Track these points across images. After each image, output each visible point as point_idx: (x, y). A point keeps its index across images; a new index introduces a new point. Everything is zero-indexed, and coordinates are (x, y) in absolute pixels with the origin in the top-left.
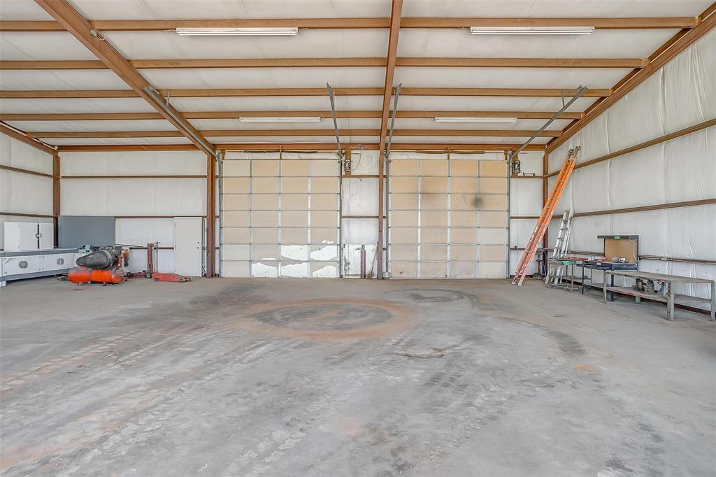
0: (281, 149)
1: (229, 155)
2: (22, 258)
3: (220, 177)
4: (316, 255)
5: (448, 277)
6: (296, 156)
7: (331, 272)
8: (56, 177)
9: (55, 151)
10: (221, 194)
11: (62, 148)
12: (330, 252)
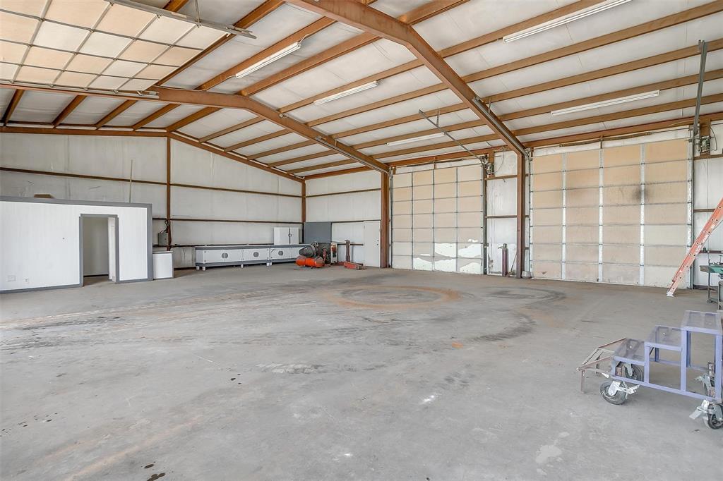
0: (436, 160)
1: (399, 170)
2: (280, 249)
3: (392, 189)
4: (462, 253)
5: (600, 281)
6: (448, 165)
7: (476, 268)
8: (304, 197)
9: (302, 180)
10: (392, 202)
11: (308, 177)
12: (475, 250)
